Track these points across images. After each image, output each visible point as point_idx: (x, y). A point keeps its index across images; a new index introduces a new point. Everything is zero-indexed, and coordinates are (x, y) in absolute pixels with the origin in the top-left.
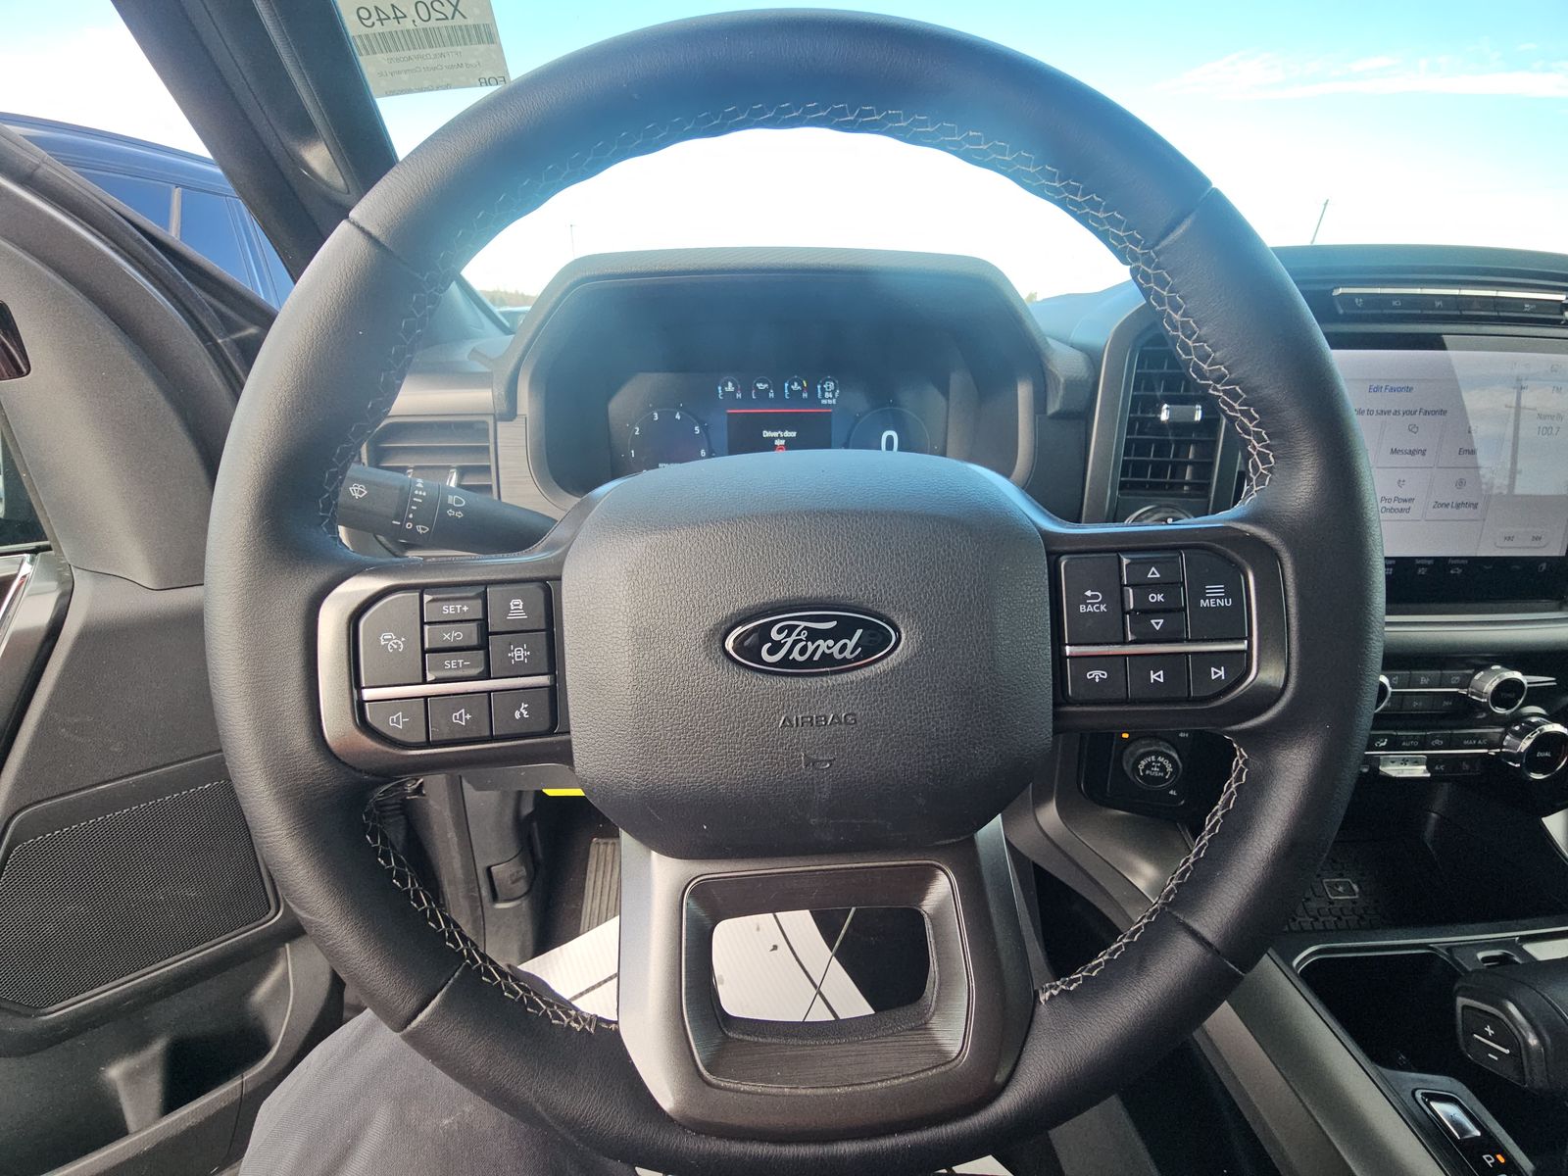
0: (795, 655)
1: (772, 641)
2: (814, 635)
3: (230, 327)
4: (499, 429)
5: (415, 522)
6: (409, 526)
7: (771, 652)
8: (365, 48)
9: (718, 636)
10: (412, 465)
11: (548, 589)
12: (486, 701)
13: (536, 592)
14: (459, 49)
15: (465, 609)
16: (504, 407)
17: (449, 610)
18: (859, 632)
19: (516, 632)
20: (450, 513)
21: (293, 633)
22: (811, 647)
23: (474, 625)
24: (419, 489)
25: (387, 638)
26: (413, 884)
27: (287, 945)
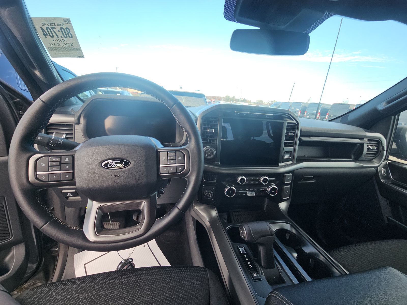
0: (113, 166)
1: (109, 164)
2: (116, 163)
3: (13, 99)
4: (76, 126)
5: (51, 144)
6: (50, 145)
7: (109, 166)
8: (51, 49)
9: (100, 164)
10: (55, 132)
11: (73, 156)
12: (60, 175)
13: (71, 157)
14: (73, 51)
15: (57, 159)
16: (77, 122)
17: (54, 160)
18: (124, 163)
19: (67, 163)
20: (59, 143)
21: (24, 163)
22: (116, 165)
23: (58, 162)
24: (53, 138)
25: (42, 164)
26: (45, 206)
27: (14, 247)
